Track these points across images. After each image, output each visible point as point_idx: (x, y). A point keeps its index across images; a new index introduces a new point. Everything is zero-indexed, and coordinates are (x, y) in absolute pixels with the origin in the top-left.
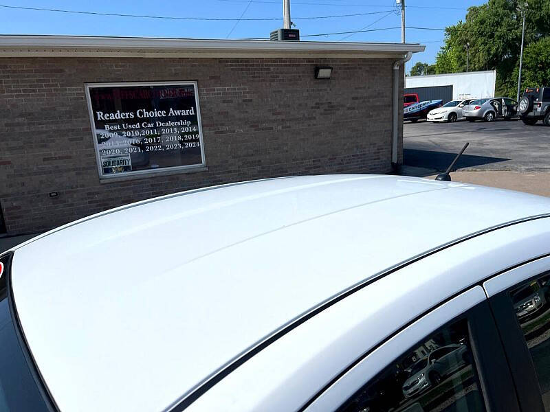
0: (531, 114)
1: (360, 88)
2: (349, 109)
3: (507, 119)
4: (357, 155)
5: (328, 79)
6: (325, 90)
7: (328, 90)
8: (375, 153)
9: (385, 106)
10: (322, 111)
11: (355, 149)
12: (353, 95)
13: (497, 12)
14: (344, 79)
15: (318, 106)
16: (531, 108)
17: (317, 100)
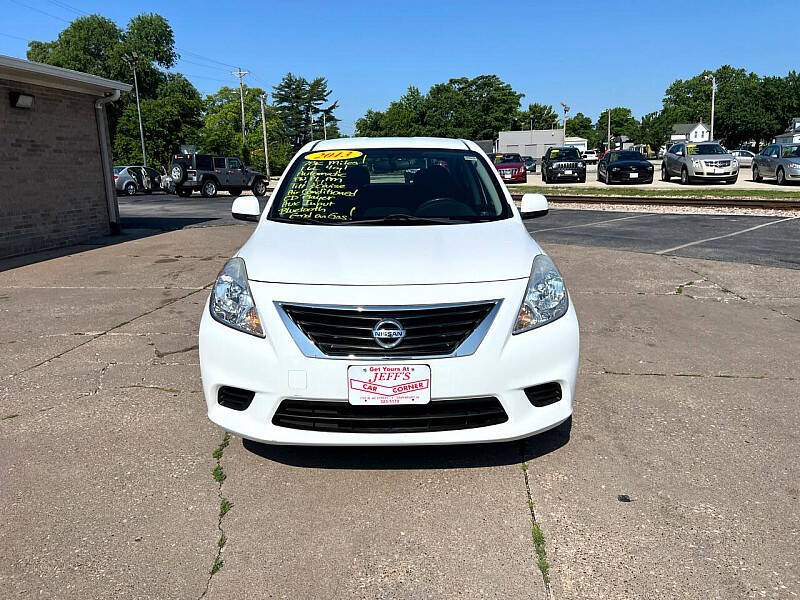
0: (186, 184)
1: (64, 126)
2: (55, 151)
3: (148, 192)
4: (72, 212)
5: (28, 109)
6: (25, 123)
7: (29, 124)
8: (91, 210)
9: (94, 152)
10: (25, 151)
11: (69, 204)
12: (58, 135)
13: (77, 56)
14: (44, 112)
15: (18, 143)
16: (185, 177)
17: (17, 136)
